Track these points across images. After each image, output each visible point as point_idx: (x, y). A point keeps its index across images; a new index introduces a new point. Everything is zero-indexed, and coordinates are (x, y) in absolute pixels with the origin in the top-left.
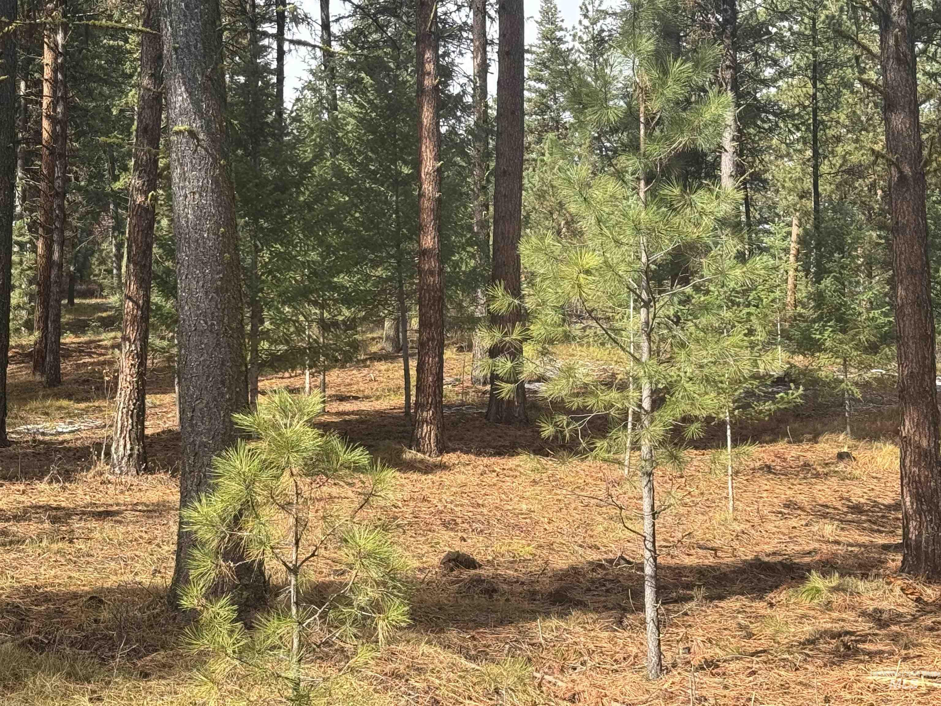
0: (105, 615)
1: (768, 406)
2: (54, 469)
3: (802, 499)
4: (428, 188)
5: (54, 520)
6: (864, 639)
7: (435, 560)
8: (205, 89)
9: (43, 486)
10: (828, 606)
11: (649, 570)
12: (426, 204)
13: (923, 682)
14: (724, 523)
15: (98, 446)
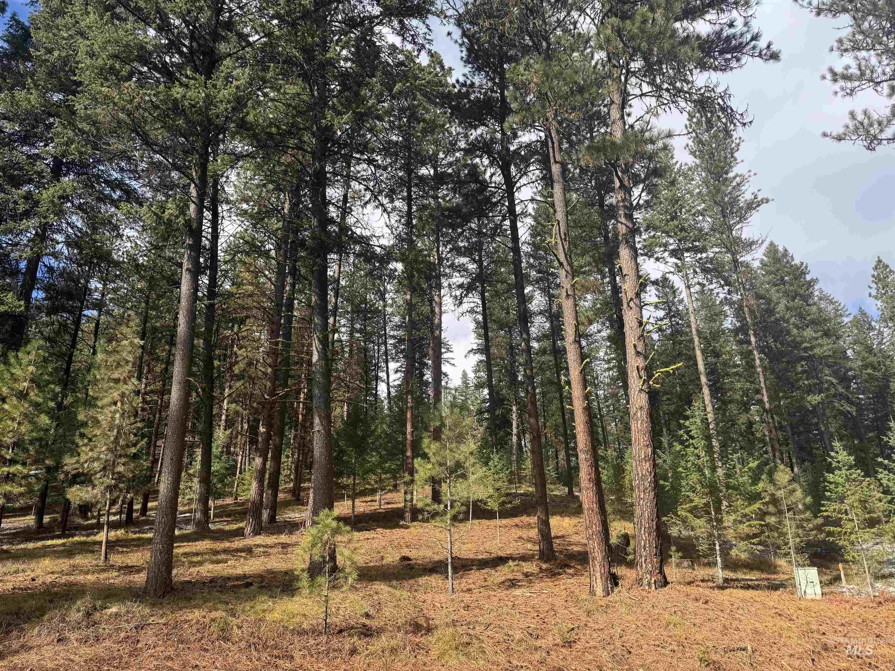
0: (287, 578)
1: (509, 506)
2: (287, 531)
3: (525, 536)
4: (409, 437)
5: (283, 548)
6: (519, 581)
7: (398, 558)
8: (324, 418)
9: (283, 536)
10: (513, 571)
11: (450, 560)
12: (408, 442)
13: (529, 594)
14: (496, 544)
15: (301, 523)
